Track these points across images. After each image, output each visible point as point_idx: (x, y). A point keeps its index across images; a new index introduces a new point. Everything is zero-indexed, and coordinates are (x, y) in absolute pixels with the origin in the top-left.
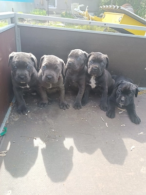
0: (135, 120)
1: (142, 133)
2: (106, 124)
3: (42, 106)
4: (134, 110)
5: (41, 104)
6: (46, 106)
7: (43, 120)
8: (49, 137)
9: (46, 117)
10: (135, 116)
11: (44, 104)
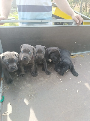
0: (75, 74)
1: (80, 82)
2: (61, 80)
3: (21, 76)
4: (74, 69)
5: (21, 75)
6: (23, 76)
7: (24, 86)
8: (31, 96)
9: (25, 83)
10: (75, 72)
11: (22, 75)
